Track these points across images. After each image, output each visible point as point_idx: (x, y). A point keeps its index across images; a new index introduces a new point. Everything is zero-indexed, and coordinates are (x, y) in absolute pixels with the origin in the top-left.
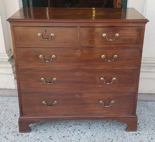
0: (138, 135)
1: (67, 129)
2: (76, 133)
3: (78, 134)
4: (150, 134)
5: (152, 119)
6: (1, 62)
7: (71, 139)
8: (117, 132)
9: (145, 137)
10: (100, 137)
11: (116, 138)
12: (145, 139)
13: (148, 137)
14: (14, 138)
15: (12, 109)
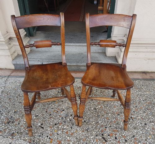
0: (131, 120)
1: (59, 114)
2: (68, 119)
3: (71, 120)
4: (143, 117)
5: (142, 99)
6: (1, 44)
7: (63, 127)
8: (110, 116)
9: (139, 122)
10: (93, 124)
11: (109, 125)
12: (139, 125)
13: (142, 122)
14: (4, 127)
15: (8, 91)
